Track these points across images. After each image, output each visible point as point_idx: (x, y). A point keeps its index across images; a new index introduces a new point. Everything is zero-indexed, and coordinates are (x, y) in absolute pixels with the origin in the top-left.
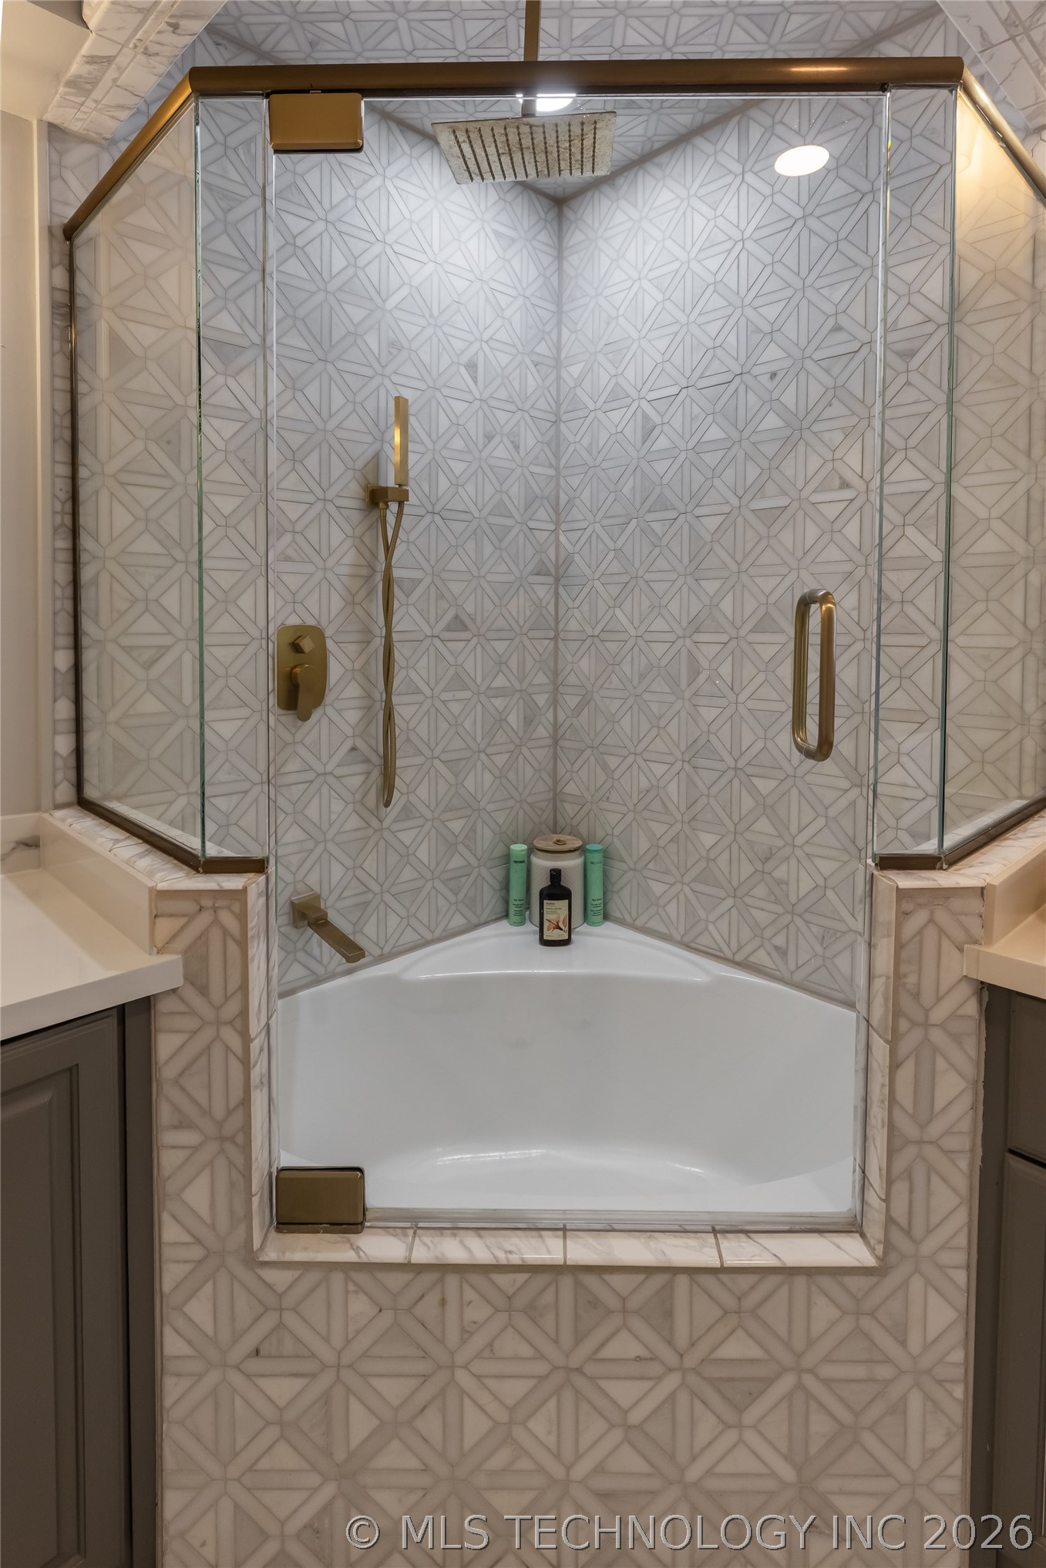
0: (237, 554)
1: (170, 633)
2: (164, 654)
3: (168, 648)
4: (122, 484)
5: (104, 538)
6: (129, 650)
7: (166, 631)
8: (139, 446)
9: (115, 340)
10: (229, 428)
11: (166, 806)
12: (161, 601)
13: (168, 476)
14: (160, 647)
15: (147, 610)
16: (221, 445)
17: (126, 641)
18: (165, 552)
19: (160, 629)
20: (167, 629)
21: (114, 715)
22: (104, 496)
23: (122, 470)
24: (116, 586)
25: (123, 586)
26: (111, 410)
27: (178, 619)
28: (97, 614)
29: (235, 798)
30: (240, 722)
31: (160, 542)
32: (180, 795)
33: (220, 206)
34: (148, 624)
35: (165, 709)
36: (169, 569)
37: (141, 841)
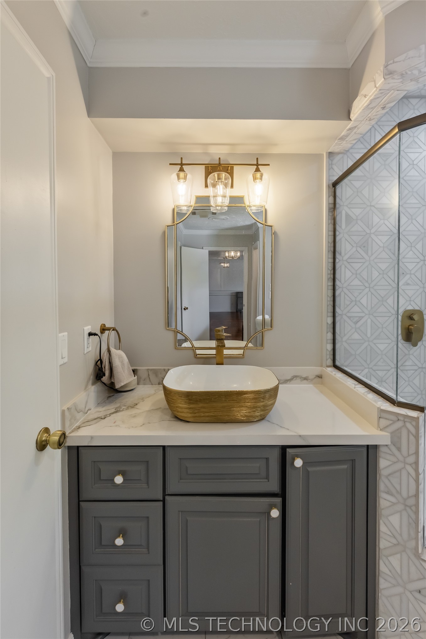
0: (387, 284)
1: (363, 312)
2: (361, 319)
3: (363, 317)
4: (349, 263)
5: (343, 281)
6: (349, 317)
7: (362, 312)
8: (354, 249)
9: (347, 215)
10: (385, 239)
11: (361, 371)
12: (361, 301)
13: (364, 258)
14: (360, 317)
15: (356, 304)
16: (382, 245)
17: (349, 315)
18: (362, 284)
19: (360, 311)
20: (362, 310)
21: (344, 339)
22: (343, 267)
23: (349, 258)
24: (346, 296)
25: (348, 296)
26: (346, 239)
27: (366, 307)
28: (340, 306)
29: (385, 372)
30: (387, 345)
31: (361, 281)
32: (366, 368)
33: (383, 159)
34: (356, 309)
35: (361, 338)
36: (363, 290)
37: (364, 387)
